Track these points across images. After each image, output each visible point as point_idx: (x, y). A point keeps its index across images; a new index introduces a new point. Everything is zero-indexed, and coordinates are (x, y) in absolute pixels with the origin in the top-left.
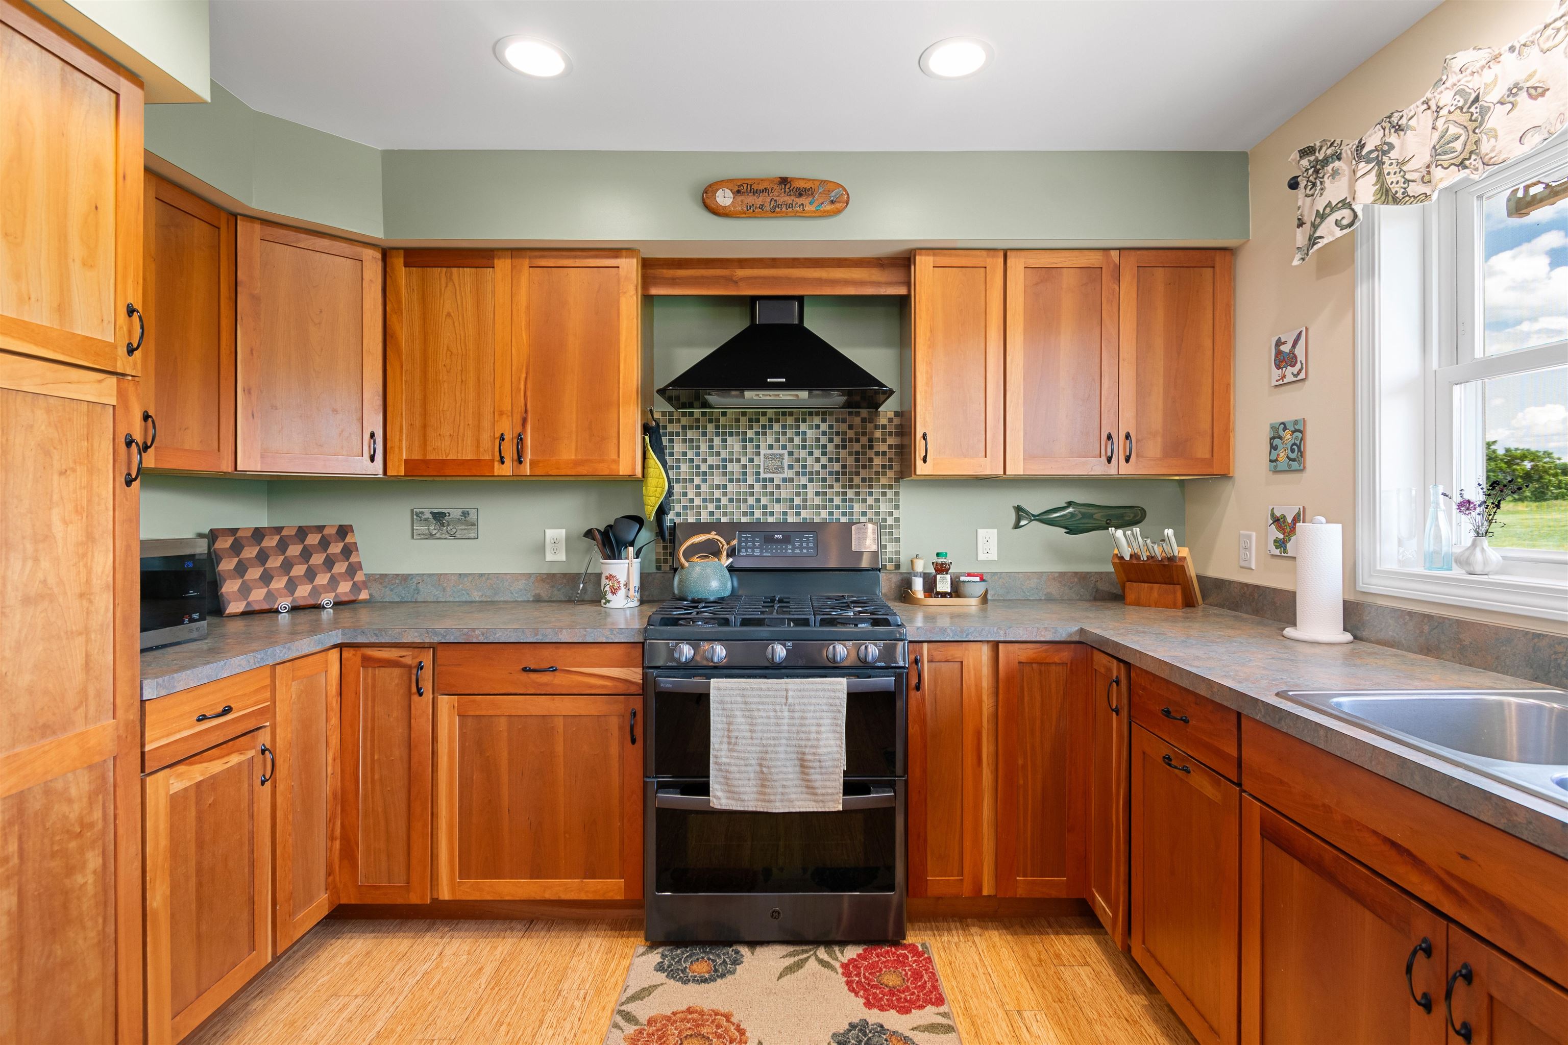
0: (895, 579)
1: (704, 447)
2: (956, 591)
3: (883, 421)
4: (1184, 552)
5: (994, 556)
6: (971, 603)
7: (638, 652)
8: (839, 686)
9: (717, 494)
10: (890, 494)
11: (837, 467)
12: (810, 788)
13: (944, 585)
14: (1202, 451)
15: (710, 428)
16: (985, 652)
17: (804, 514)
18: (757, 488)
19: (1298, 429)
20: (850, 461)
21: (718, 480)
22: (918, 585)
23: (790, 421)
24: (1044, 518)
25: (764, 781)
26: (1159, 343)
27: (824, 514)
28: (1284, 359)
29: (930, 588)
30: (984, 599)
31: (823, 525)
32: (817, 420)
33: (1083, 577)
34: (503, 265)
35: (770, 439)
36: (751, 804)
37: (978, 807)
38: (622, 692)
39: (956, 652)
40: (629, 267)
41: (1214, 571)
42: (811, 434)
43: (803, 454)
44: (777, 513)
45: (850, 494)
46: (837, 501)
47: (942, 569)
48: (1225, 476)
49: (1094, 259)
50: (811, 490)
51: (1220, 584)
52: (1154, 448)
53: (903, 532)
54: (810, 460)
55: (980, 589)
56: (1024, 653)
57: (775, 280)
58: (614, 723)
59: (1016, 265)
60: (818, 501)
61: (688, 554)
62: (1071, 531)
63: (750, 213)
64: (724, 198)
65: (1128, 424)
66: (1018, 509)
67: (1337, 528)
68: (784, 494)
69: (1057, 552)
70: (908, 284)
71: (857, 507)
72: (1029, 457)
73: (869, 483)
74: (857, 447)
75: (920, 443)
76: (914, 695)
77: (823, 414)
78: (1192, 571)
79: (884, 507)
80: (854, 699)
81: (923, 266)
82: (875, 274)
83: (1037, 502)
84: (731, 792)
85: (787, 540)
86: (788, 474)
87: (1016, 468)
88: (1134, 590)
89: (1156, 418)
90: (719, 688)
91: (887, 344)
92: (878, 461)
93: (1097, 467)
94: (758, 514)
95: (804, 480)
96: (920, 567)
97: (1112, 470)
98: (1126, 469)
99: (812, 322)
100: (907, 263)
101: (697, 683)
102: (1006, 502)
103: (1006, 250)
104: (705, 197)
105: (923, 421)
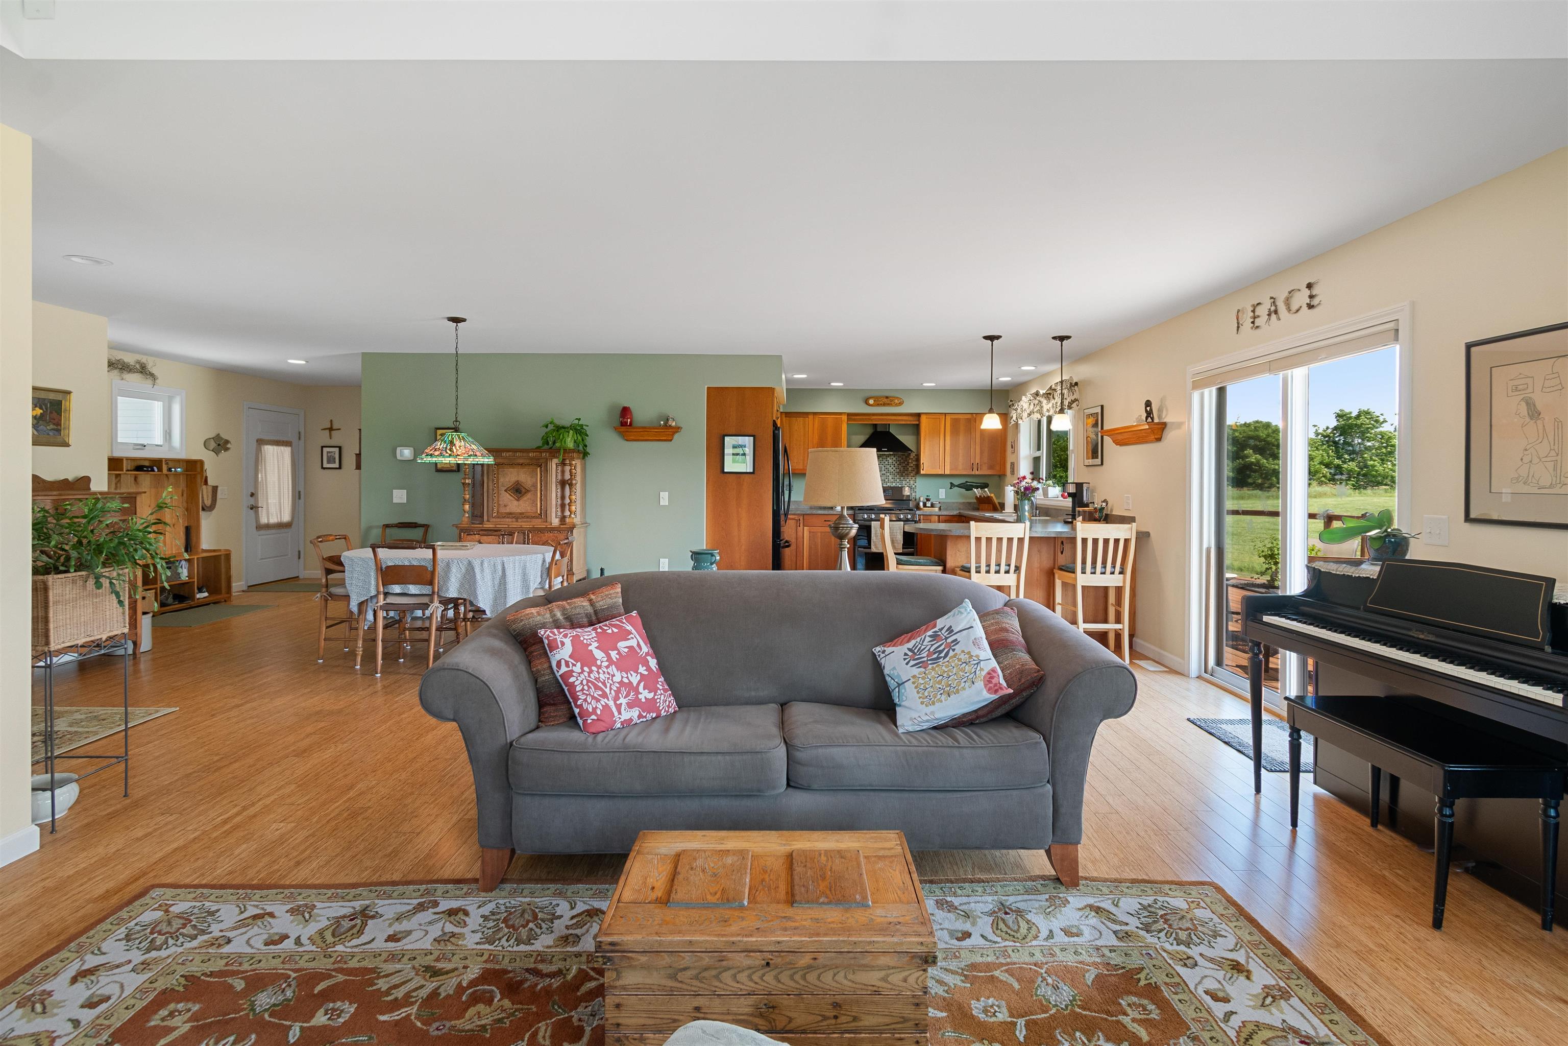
0: (915, 503)
2: (932, 506)
3: (912, 457)
4: (992, 495)
5: (944, 497)
6: (937, 509)
7: (853, 517)
10: (914, 478)
11: (898, 470)
13: (929, 504)
14: (998, 468)
17: (888, 484)
19: (1013, 464)
20: (902, 469)
22: (921, 504)
23: (884, 457)
24: (959, 486)
26: (986, 439)
27: (894, 484)
28: (1012, 447)
29: (925, 505)
30: (940, 509)
31: (894, 487)
32: (892, 457)
33: (970, 503)
34: (811, 417)
39: (929, 517)
40: (845, 418)
41: (1001, 501)
42: (890, 461)
43: (888, 467)
45: (902, 478)
46: (898, 480)
47: (928, 500)
48: (1004, 475)
49: (969, 416)
50: (890, 477)
52: (985, 467)
53: (917, 490)
54: (890, 469)
55: (939, 505)
57: (882, 420)
59: (948, 418)
60: (892, 480)
62: (967, 490)
63: (878, 405)
64: (871, 402)
65: (978, 460)
66: (951, 483)
69: (960, 495)
70: (919, 420)
71: (904, 482)
72: (951, 469)
73: (908, 475)
74: (904, 465)
75: (922, 466)
77: (894, 455)
78: (995, 500)
79: (912, 482)
81: (923, 418)
82: (910, 418)
83: (957, 481)
84: (876, 548)
87: (947, 472)
88: (981, 506)
89: (985, 459)
91: (913, 434)
92: (910, 469)
93: (970, 472)
95: (888, 474)
96: (922, 499)
97: (973, 473)
98: (977, 473)
99: (892, 431)
100: (919, 415)
101: (867, 523)
102: (947, 482)
103: (945, 414)
104: (867, 402)
105: (923, 459)
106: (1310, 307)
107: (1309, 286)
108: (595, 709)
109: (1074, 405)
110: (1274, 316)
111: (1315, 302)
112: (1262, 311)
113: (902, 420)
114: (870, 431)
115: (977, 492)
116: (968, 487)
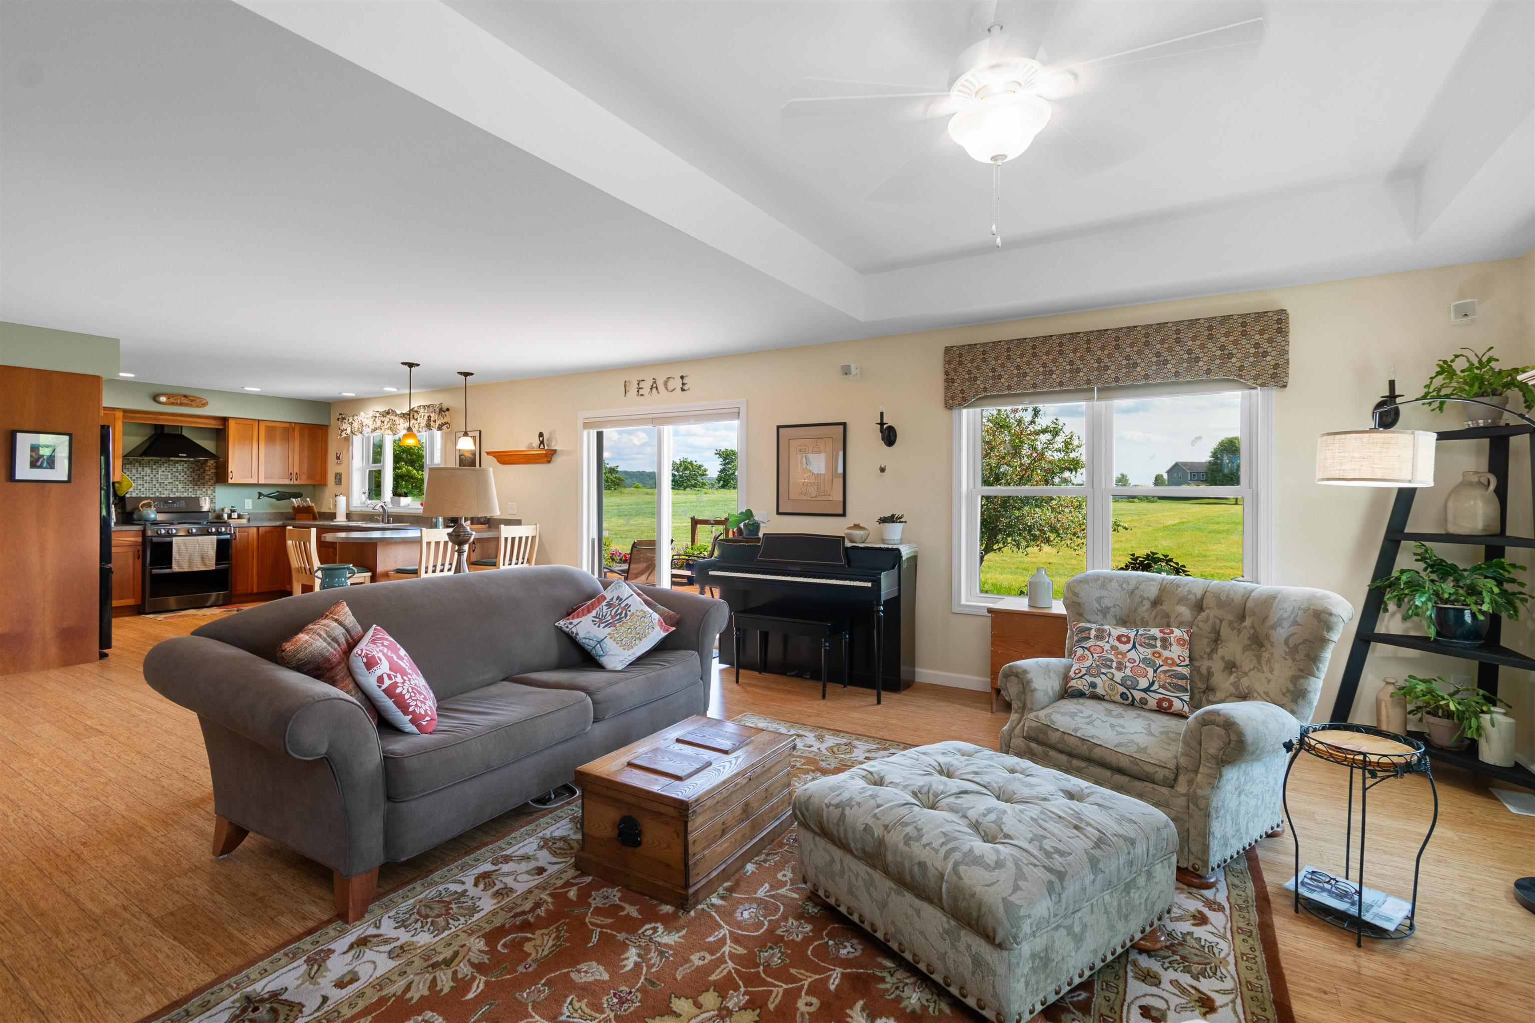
0: (217, 514)
1: (134, 471)
2: (240, 517)
3: (209, 464)
4: (313, 505)
5: (251, 507)
6: (245, 521)
7: (141, 533)
8: (215, 537)
9: (140, 487)
10: (212, 488)
11: (191, 479)
12: (205, 564)
13: (235, 515)
14: (318, 478)
15: (137, 464)
16: (255, 529)
17: (177, 494)
18: (157, 485)
19: (340, 475)
20: (196, 477)
21: (140, 482)
22: (225, 516)
23: (171, 463)
24: (268, 496)
25: (190, 562)
26: (306, 449)
27: (185, 495)
28: (338, 458)
29: (230, 517)
30: (249, 520)
31: (185, 498)
32: (182, 463)
33: (282, 513)
35: (163, 469)
36: (186, 569)
37: (252, 569)
38: (135, 544)
39: (246, 531)
40: (120, 414)
41: (323, 511)
42: (180, 468)
43: (177, 474)
44: (166, 494)
45: (196, 488)
46: (192, 490)
47: (233, 511)
48: (325, 485)
49: (286, 425)
50: (180, 486)
51: (324, 513)
52: (304, 477)
53: (218, 500)
54: (180, 477)
55: (247, 517)
56: (267, 529)
57: (173, 421)
58: (131, 554)
59: (262, 425)
60: (183, 490)
61: (142, 506)
62: (278, 499)
63: (171, 403)
64: (162, 399)
65: (296, 470)
66: (260, 494)
67: (344, 498)
68: (169, 487)
69: (272, 506)
70: (227, 425)
71: (199, 492)
72: (266, 478)
73: (206, 484)
74: (202, 471)
75: (230, 474)
76: (234, 542)
77: (186, 461)
78: (316, 510)
79: (209, 492)
80: (219, 541)
81: (233, 423)
82: (212, 422)
83: (265, 491)
84: (179, 565)
85: (173, 503)
86: (170, 481)
87: (262, 481)
88: (298, 516)
89: (305, 469)
90: (175, 540)
92: (207, 477)
93: (287, 482)
94: (157, 494)
95: (177, 483)
96: (225, 511)
97: (292, 483)
98: (296, 483)
99: (185, 433)
100: (225, 420)
101: (168, 539)
102: (255, 491)
103: (259, 421)
104: (155, 398)
105: (231, 467)
106: (683, 390)
107: (682, 377)
108: (426, 711)
109: (444, 427)
110: (654, 389)
111: (686, 387)
112: (646, 386)
113: (196, 423)
114: (149, 432)
115: (295, 502)
116: (281, 497)
